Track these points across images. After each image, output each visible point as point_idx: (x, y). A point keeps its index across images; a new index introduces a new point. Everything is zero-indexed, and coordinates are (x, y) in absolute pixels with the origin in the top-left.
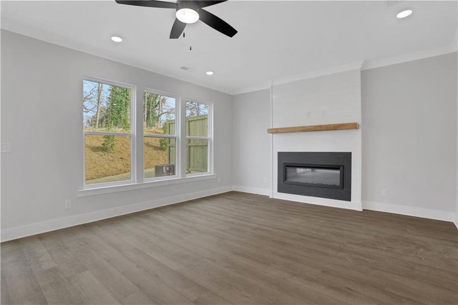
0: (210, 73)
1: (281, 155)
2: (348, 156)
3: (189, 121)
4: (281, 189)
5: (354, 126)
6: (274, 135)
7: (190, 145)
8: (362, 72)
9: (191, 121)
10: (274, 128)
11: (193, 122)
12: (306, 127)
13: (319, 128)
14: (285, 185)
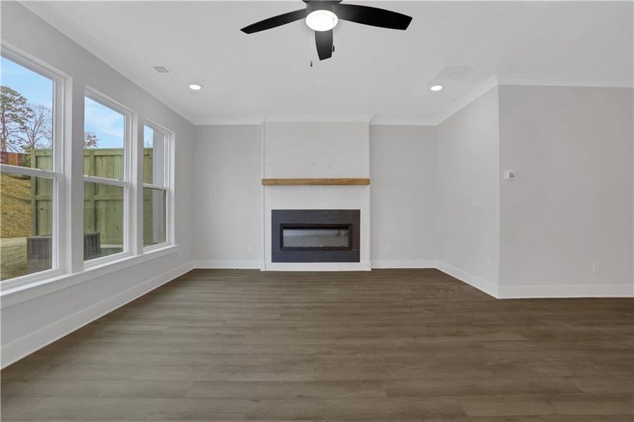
0: (195, 87)
1: (275, 213)
2: (356, 213)
3: (95, 156)
4: (275, 259)
5: (366, 182)
6: (266, 187)
7: (96, 197)
8: (371, 127)
9: (101, 156)
10: (266, 178)
11: (104, 159)
12: (315, 179)
13: (330, 182)
14: (281, 252)
